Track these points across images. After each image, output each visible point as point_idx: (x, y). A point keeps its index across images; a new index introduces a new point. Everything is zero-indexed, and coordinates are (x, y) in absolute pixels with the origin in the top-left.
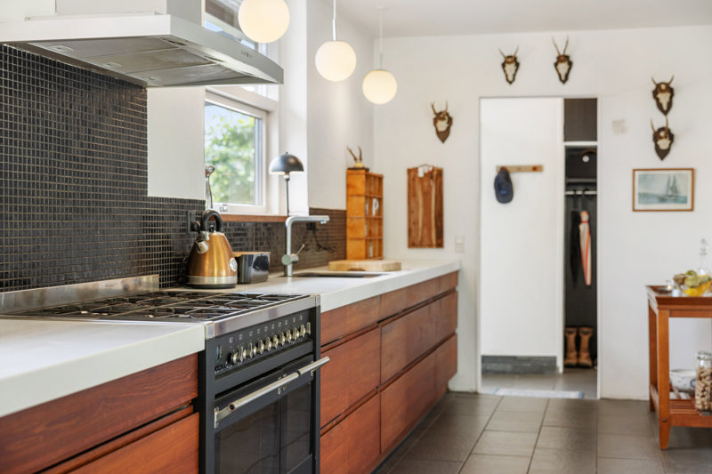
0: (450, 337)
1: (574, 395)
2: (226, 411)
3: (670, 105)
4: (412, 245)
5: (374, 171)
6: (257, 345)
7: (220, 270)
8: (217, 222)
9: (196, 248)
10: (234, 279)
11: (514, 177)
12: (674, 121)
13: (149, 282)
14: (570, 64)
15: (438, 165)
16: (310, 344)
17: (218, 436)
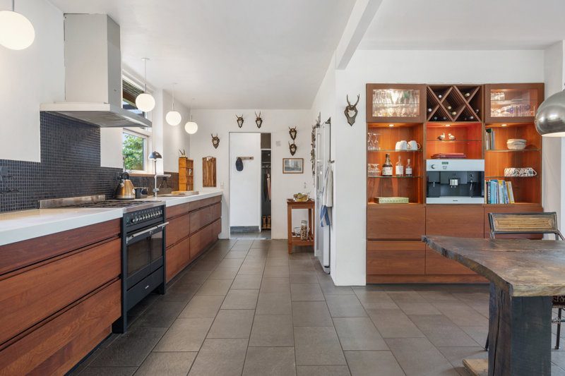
0: (218, 219)
1: (264, 239)
2: (131, 238)
3: (295, 136)
4: (204, 186)
5: (190, 158)
6: (142, 217)
7: (129, 193)
8: (127, 176)
9: (119, 185)
10: (134, 197)
11: (243, 161)
12: (297, 142)
13: (102, 197)
14: (261, 121)
15: (214, 156)
16: (162, 218)
17: (128, 246)
